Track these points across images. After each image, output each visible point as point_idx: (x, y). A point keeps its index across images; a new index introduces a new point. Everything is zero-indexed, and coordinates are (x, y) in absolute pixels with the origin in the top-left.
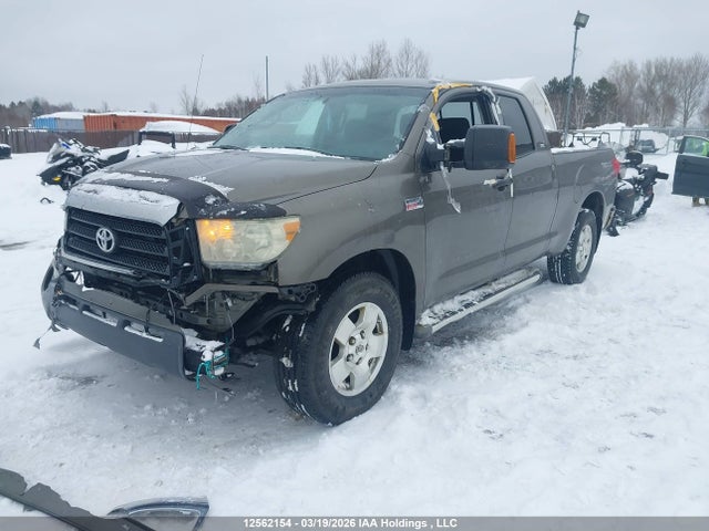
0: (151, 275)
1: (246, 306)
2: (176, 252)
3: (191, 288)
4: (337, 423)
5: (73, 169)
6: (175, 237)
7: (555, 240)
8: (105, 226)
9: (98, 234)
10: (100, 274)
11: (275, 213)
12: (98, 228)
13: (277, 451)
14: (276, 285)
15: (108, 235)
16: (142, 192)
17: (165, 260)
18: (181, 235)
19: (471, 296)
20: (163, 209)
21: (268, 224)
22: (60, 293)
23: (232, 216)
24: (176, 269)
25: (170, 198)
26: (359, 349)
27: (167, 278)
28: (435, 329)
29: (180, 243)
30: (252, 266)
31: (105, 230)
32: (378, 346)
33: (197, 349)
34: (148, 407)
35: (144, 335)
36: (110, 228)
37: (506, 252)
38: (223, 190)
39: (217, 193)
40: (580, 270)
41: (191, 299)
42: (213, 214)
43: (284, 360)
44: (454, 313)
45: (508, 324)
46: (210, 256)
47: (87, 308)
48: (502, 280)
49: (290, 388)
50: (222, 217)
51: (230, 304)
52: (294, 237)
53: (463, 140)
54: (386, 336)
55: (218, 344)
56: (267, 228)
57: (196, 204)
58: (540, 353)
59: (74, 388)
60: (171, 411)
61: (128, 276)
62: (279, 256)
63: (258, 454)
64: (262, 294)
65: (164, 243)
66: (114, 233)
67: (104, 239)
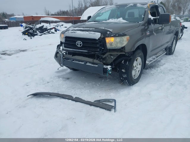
0: (93, 51)
1: (115, 58)
2: (101, 45)
3: (104, 54)
4: (133, 85)
5: (31, 31)
6: (100, 42)
8: (79, 40)
9: (77, 42)
10: (76, 52)
11: (124, 35)
12: (77, 41)
14: (125, 52)
15: (80, 42)
16: (89, 32)
17: (98, 48)
18: (102, 41)
19: (154, 57)
20: (97, 36)
21: (123, 38)
22: (64, 58)
23: (114, 36)
24: (101, 49)
25: (98, 33)
26: (137, 68)
27: (98, 52)
28: (149, 64)
29: (102, 43)
30: (119, 48)
31: (79, 42)
32: (139, 67)
33: (106, 67)
34: (87, 83)
35: (92, 65)
37: (162, 46)
38: (111, 30)
39: (109, 31)
40: (173, 51)
41: (104, 57)
42: (109, 36)
43: (123, 70)
44: (152, 61)
46: (108, 46)
47: (73, 60)
48: (159, 53)
49: (124, 76)
50: (112, 37)
51: (112, 57)
52: (129, 41)
53: (158, 17)
54: (141, 65)
55: (110, 66)
56: (123, 39)
57: (105, 34)
58: (170, 70)
59: (66, 80)
60: (92, 84)
61: (86, 52)
62: (125, 45)
63: (118, 91)
64: (118, 55)
65: (97, 43)
66: (82, 42)
67: (79, 43)
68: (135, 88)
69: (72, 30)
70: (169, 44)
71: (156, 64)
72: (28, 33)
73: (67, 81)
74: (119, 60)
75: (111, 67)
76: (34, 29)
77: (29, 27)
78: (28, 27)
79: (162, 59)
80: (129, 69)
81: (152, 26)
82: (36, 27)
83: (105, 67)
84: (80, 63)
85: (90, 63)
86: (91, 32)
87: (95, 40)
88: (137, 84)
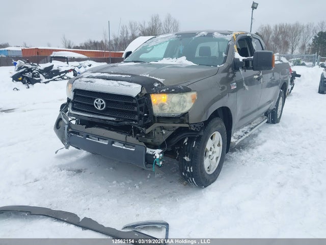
0: (125, 120)
1: (170, 133)
2: (141, 109)
3: (147, 126)
4: (205, 187)
5: (28, 74)
6: (140, 102)
7: (272, 103)
8: (99, 98)
9: (95, 101)
10: (94, 120)
11: (187, 90)
12: (95, 99)
13: (184, 199)
14: (188, 123)
15: (102, 102)
16: (119, 82)
17: (136, 113)
18: (143, 101)
19: (246, 129)
20: (134, 90)
21: (184, 95)
22: (70, 130)
23: (168, 92)
24: (141, 116)
25: (136, 84)
26: (213, 153)
27: (136, 121)
28: (236, 143)
29: (143, 105)
30: (176, 115)
31: (99, 100)
32: (218, 151)
33: (151, 153)
34: (115, 182)
35: (124, 147)
36: (102, 98)
37: (259, 109)
38: (161, 80)
39: (158, 82)
40: (278, 117)
41: (148, 131)
42: (158, 91)
43: (186, 158)
44: (242, 137)
45: (256, 142)
46: (156, 110)
47: (88, 136)
48: (254, 122)
49: (188, 170)
50: (163, 93)
51: (164, 133)
52: (196, 102)
53: (252, 57)
54: (221, 147)
55: (160, 151)
56: (184, 98)
57: (150, 87)
59: (74, 175)
60: (126, 183)
61: (113, 121)
62: (189, 110)
63: (176, 201)
64: (177, 128)
65: (135, 105)
66: (105, 101)
67: (99, 103)
68: (211, 194)
69: (88, 77)
70: (272, 105)
71: (250, 142)
72: (23, 78)
73: (75, 177)
74: (179, 138)
75: (161, 153)
76: (34, 71)
77: (25, 67)
78: (23, 68)
79: (260, 131)
80: (198, 155)
81: (242, 74)
82: (39, 68)
83: (149, 151)
84: (101, 142)
85: (120, 142)
86: (122, 82)
87: (130, 98)
88: (213, 185)
